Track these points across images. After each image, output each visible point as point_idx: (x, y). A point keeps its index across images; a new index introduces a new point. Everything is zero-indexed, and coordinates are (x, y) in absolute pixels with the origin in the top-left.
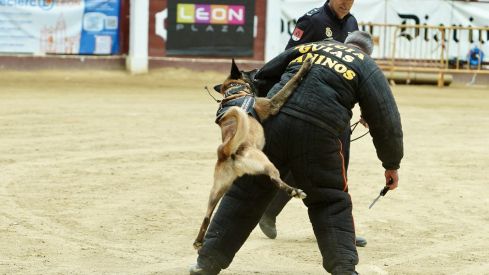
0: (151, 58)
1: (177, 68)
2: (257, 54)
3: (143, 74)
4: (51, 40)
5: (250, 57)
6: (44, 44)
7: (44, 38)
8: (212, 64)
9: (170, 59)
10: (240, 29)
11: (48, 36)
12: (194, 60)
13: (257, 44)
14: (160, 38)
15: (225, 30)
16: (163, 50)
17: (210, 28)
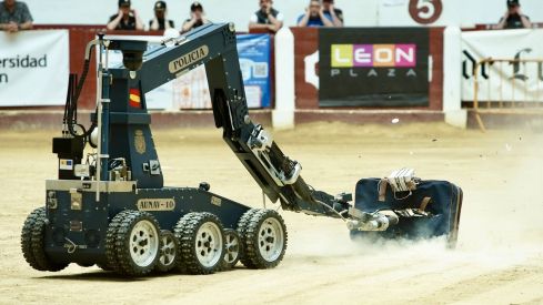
0: (299, 110)
1: (330, 122)
2: (433, 102)
3: (288, 130)
4: (186, 93)
5: (425, 105)
6: (177, 97)
7: (176, 91)
8: (374, 116)
9: (322, 111)
10: (411, 72)
11: (183, 88)
12: (351, 112)
13: (433, 89)
14: (310, 86)
15: (391, 73)
16: (315, 101)
17: (373, 72)
